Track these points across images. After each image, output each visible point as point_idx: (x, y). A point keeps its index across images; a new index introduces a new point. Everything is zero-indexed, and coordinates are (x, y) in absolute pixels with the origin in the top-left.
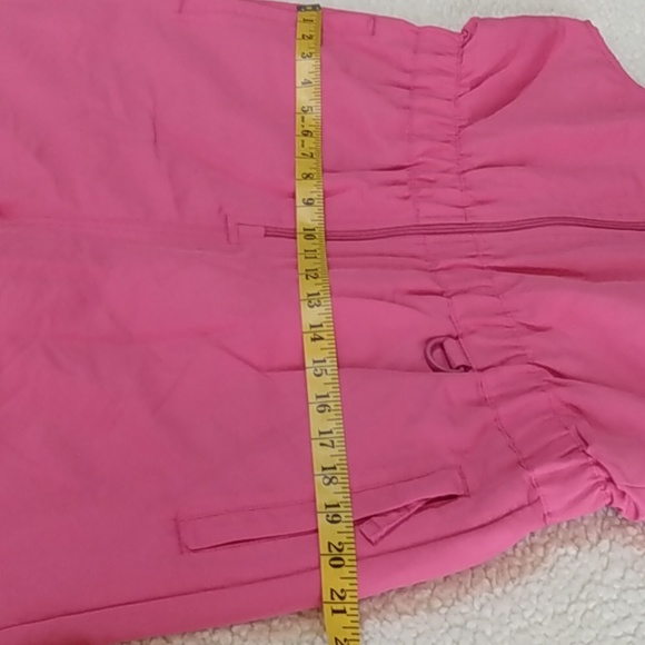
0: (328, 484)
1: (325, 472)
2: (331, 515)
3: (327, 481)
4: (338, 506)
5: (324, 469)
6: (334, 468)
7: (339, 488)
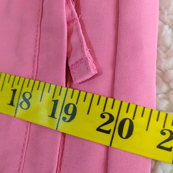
0: (29, 104)
1: (15, 103)
2: (64, 115)
3: (25, 105)
4: (56, 102)
5: (12, 104)
6: (15, 91)
7: (36, 94)
